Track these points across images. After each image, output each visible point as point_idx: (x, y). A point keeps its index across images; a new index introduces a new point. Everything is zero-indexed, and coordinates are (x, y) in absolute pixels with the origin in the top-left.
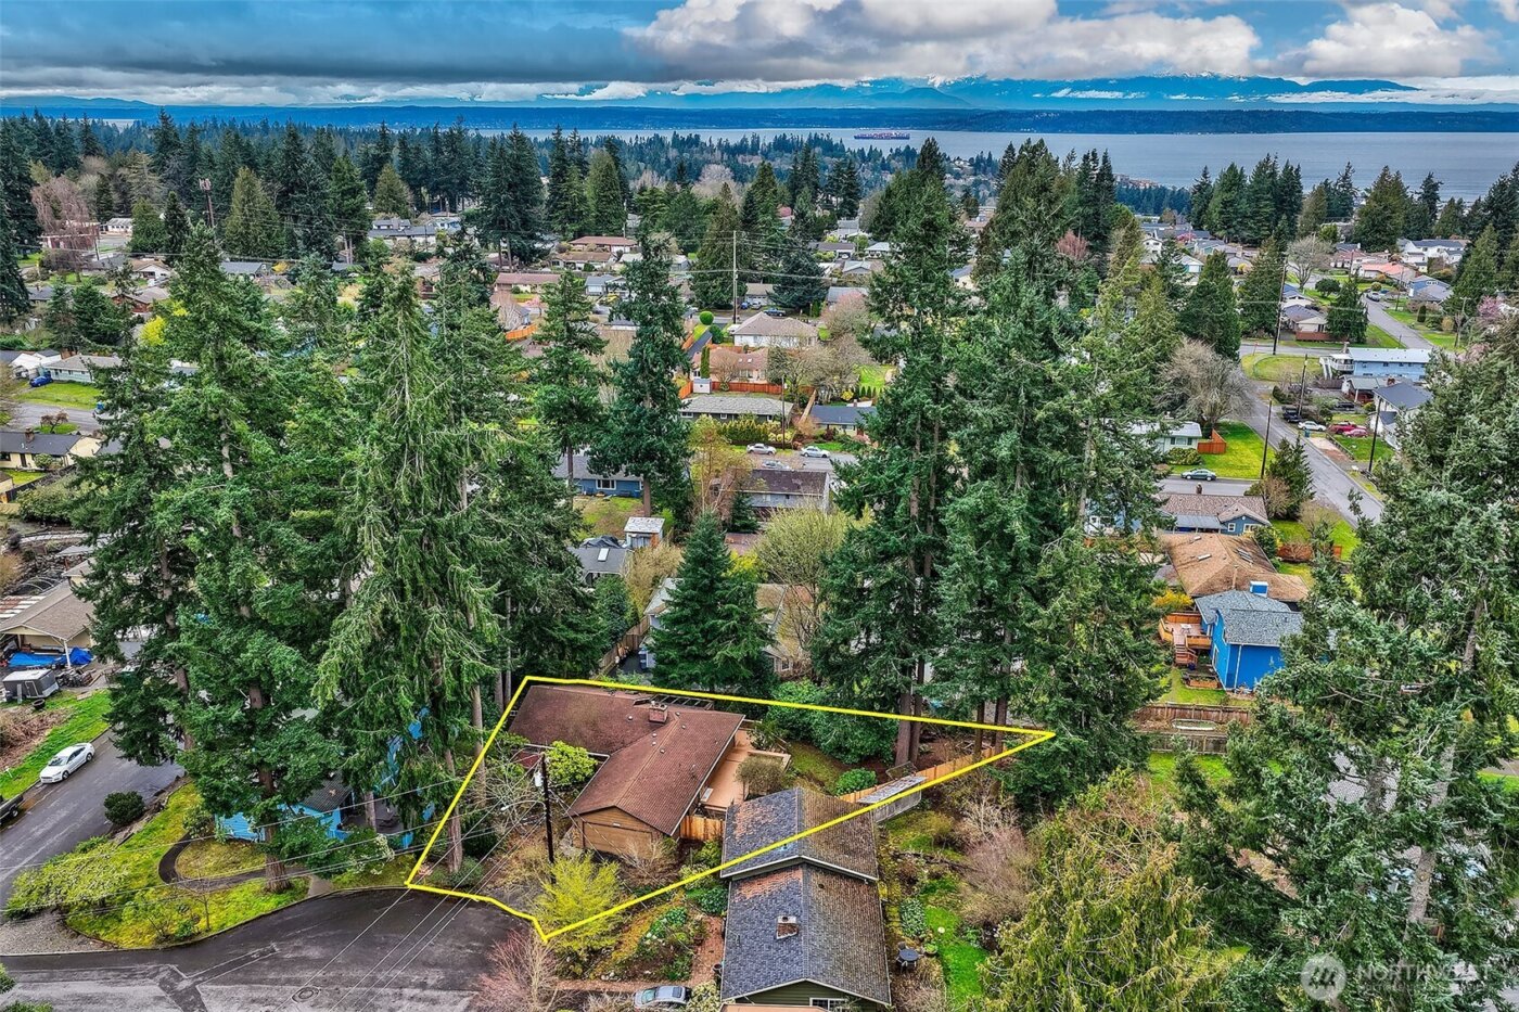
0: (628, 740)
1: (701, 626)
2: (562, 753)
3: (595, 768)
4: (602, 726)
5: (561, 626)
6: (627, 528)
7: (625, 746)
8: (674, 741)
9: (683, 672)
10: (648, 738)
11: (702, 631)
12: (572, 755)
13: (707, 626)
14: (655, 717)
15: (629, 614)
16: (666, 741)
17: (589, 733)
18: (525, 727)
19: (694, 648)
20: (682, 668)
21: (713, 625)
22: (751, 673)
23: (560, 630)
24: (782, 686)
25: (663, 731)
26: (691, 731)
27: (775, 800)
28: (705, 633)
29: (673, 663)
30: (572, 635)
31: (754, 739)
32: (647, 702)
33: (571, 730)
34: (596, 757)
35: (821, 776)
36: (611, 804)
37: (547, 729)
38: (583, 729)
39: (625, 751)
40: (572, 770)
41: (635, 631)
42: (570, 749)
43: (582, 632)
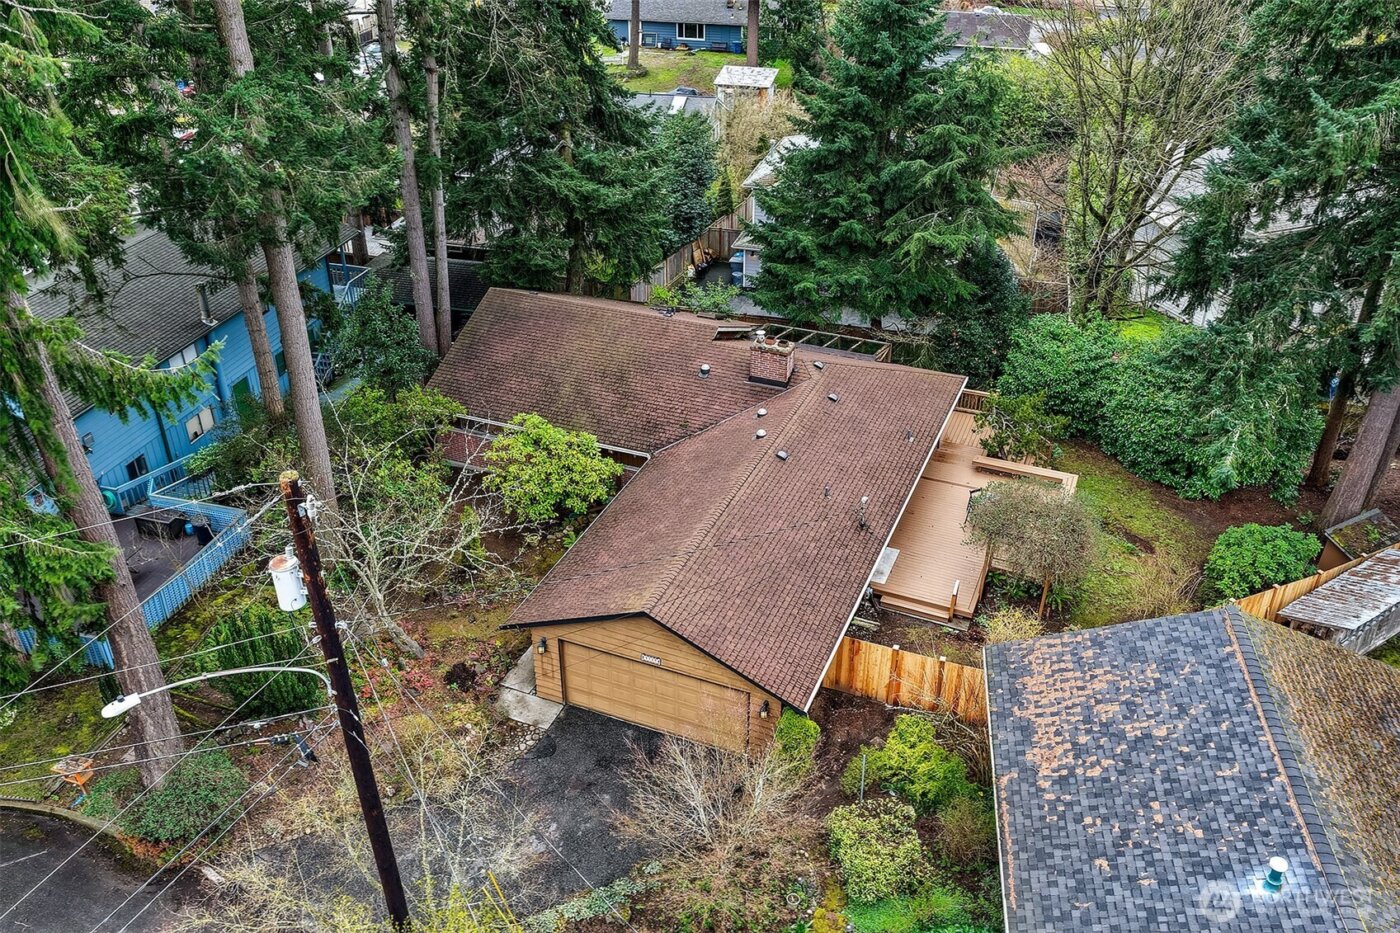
0: (696, 421)
1: (871, 178)
2: (536, 443)
3: (617, 483)
4: (638, 383)
5: (568, 168)
6: (718, 80)
7: (687, 433)
8: (811, 430)
9: (827, 280)
10: (745, 418)
11: (871, 189)
12: (561, 448)
13: (885, 175)
14: (766, 369)
15: (715, 187)
16: (792, 428)
17: (604, 397)
18: (464, 376)
19: (857, 227)
20: (823, 271)
21: (899, 175)
22: (974, 288)
23: (565, 175)
24: (1034, 322)
25: (781, 403)
26: (850, 407)
27: (1154, 647)
28: (879, 194)
29: (803, 260)
30: (589, 187)
31: (988, 432)
32: (745, 336)
33: (566, 389)
34: (618, 457)
35: (1137, 526)
36: (635, 605)
37: (513, 384)
38: (595, 388)
39: (689, 447)
40: (557, 487)
41: (724, 224)
42: (554, 434)
43: (609, 184)
